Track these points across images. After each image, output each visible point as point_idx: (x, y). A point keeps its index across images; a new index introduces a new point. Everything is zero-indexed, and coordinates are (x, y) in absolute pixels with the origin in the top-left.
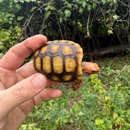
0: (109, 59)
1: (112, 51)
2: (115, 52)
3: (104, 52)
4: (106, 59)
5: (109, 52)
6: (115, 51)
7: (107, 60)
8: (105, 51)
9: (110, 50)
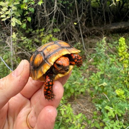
0: (118, 35)
1: (123, 27)
2: (126, 28)
3: (114, 27)
4: (114, 35)
5: (120, 27)
6: (126, 26)
7: (116, 36)
8: (116, 26)
9: (121, 25)
